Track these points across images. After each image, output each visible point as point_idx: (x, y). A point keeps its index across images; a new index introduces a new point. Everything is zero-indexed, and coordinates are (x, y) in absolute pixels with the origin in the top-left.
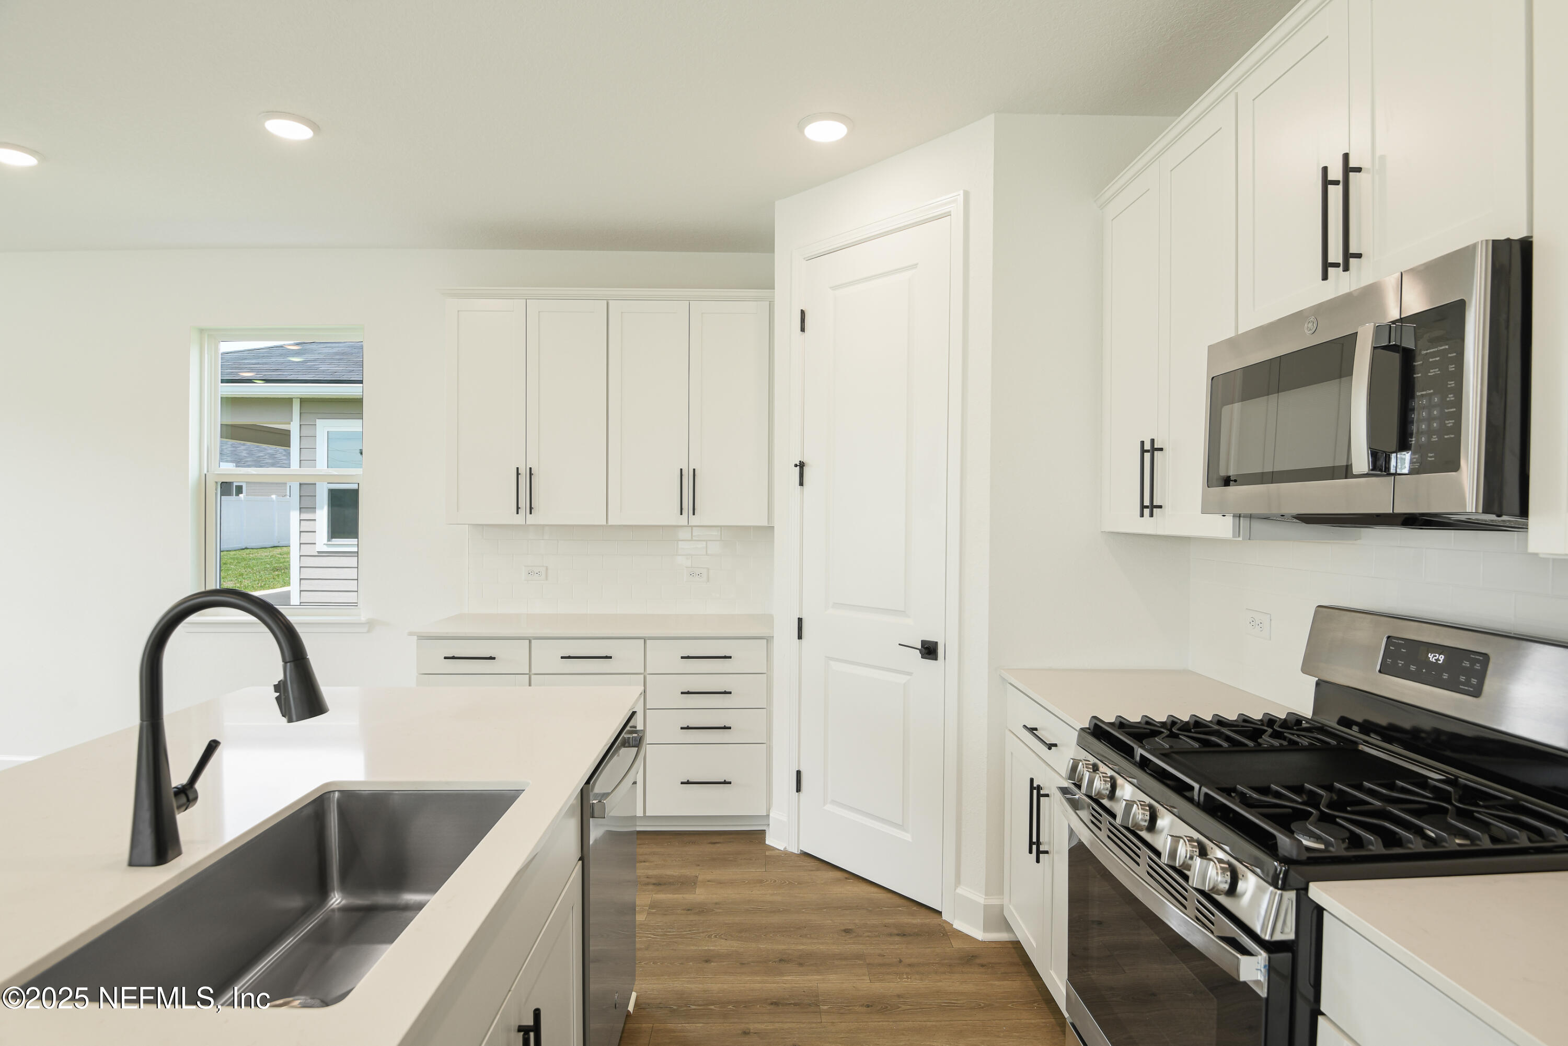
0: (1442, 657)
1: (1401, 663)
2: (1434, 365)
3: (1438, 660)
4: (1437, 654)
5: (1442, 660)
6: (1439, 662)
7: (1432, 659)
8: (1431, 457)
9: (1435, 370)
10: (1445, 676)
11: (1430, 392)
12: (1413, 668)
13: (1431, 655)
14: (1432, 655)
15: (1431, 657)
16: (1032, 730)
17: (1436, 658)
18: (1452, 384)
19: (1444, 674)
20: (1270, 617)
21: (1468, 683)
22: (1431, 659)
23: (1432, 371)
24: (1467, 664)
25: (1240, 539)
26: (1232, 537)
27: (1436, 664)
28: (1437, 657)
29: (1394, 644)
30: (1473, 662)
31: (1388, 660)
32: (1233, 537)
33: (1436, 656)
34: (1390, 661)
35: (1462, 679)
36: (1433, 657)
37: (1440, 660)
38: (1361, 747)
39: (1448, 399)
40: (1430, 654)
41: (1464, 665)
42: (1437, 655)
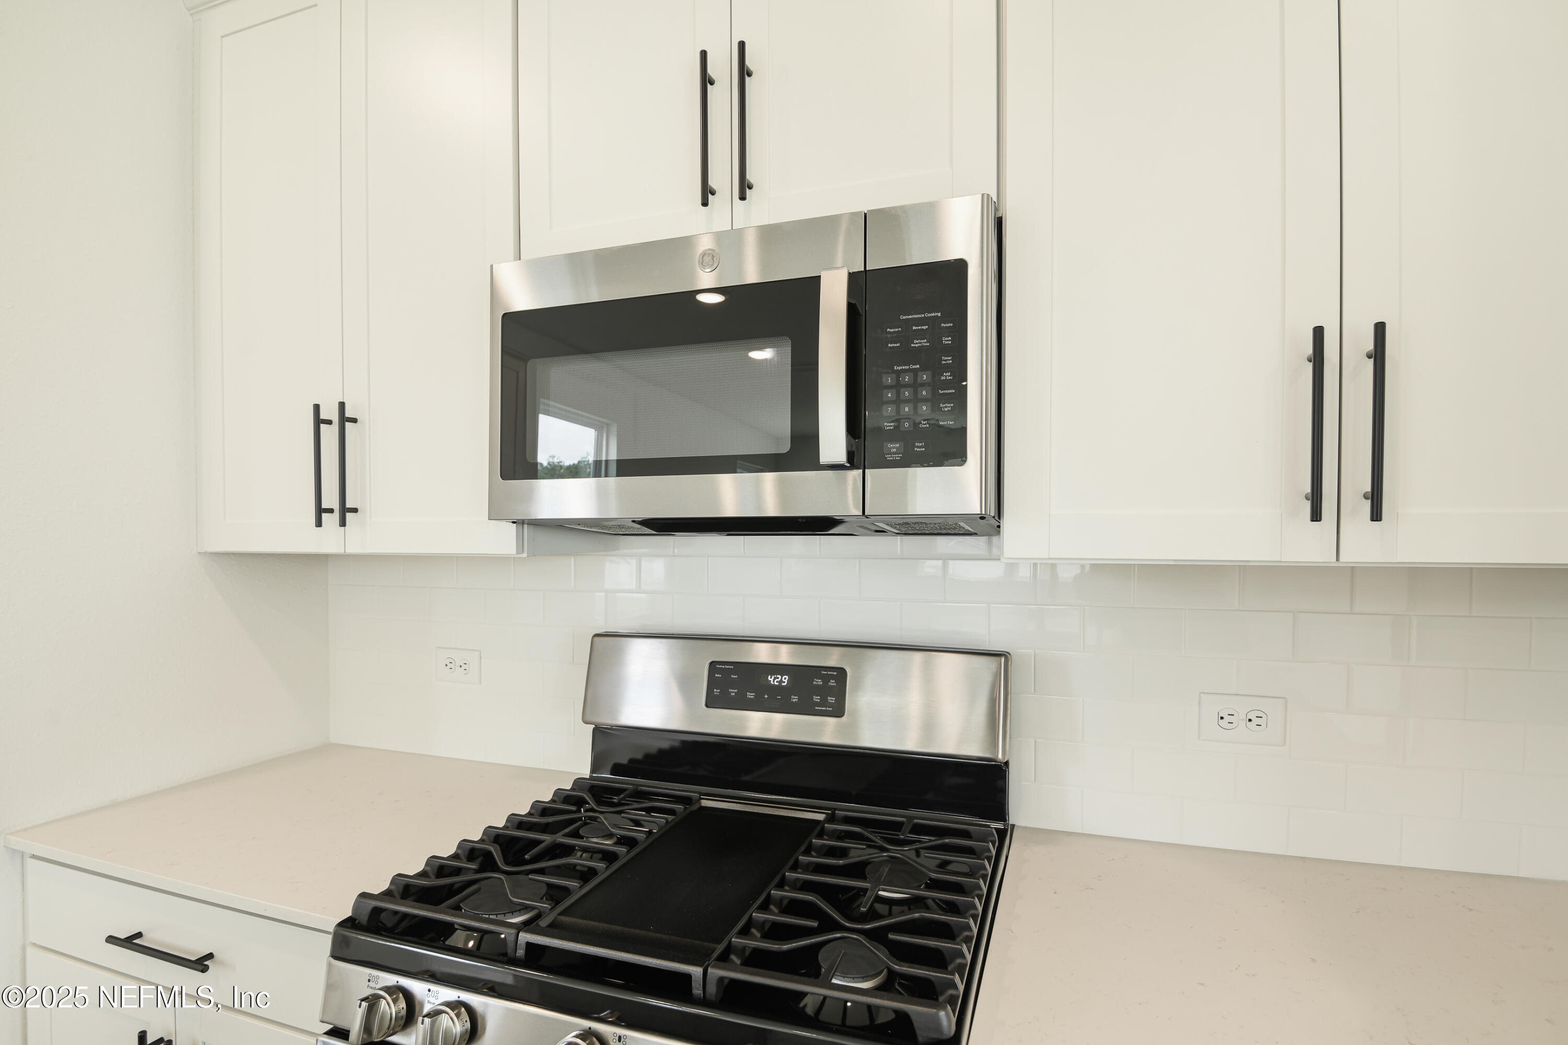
0: (785, 679)
1: (733, 692)
2: (920, 334)
3: (781, 681)
4: (779, 675)
5: (786, 681)
6: (783, 684)
7: (774, 682)
8: (919, 447)
9: (922, 341)
10: (795, 699)
11: (914, 367)
12: (750, 695)
13: (771, 678)
14: (773, 677)
15: (772, 680)
16: (131, 942)
17: (777, 680)
18: (947, 360)
19: (793, 697)
20: (480, 653)
21: (824, 702)
22: (772, 682)
23: (915, 341)
24: (820, 682)
25: (525, 555)
26: (515, 553)
27: (780, 687)
28: (780, 679)
29: (720, 671)
30: (826, 679)
31: (715, 690)
32: (517, 554)
33: (778, 678)
34: (719, 691)
35: (817, 699)
36: (774, 680)
37: (784, 682)
38: (705, 803)
39: (943, 378)
40: (769, 677)
41: (815, 683)
42: (780, 677)
